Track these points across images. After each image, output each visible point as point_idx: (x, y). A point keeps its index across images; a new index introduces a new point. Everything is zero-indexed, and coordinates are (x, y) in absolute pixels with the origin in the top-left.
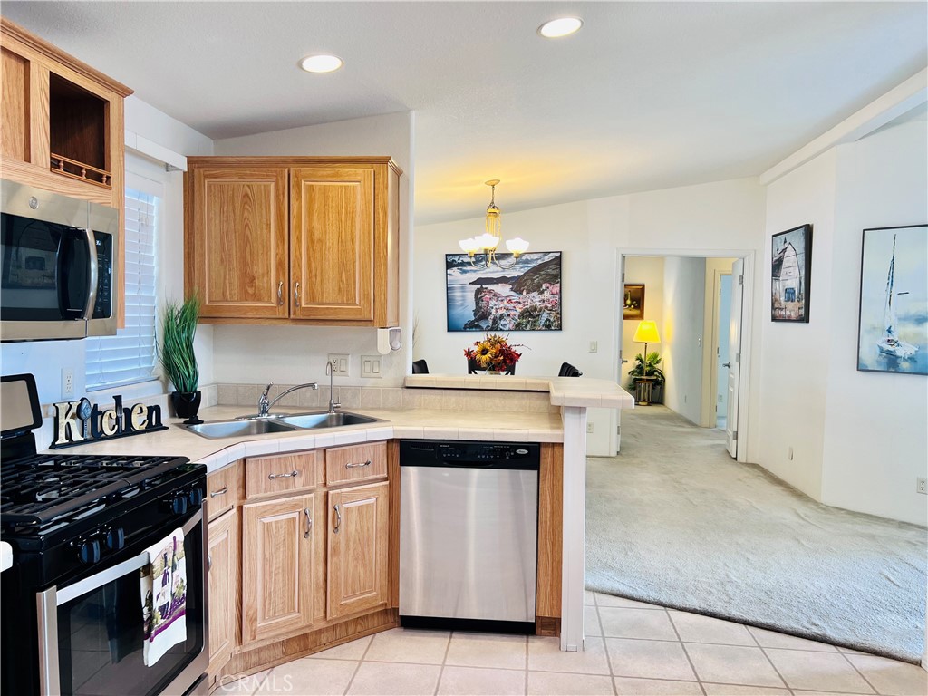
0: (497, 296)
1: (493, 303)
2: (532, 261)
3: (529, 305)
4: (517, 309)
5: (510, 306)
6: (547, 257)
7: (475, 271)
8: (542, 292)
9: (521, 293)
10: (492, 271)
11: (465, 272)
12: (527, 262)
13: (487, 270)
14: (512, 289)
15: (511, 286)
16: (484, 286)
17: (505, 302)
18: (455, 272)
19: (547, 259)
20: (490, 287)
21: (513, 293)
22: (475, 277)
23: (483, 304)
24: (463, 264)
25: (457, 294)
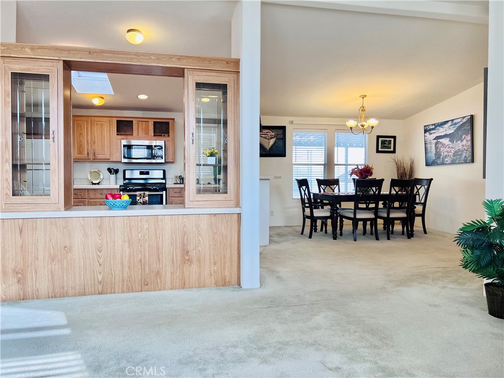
0: (443, 145)
1: (442, 149)
2: (458, 123)
3: (457, 148)
4: (452, 151)
5: (449, 150)
6: (464, 119)
7: (434, 133)
8: (462, 141)
9: (454, 143)
10: (441, 131)
11: (431, 134)
12: (456, 124)
13: (439, 131)
14: (449, 141)
15: (449, 139)
16: (439, 140)
17: (447, 148)
18: (427, 134)
19: (464, 120)
20: (441, 140)
21: (450, 143)
22: (434, 136)
23: (438, 150)
24: (430, 130)
25: (428, 146)
